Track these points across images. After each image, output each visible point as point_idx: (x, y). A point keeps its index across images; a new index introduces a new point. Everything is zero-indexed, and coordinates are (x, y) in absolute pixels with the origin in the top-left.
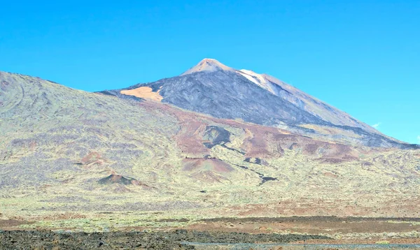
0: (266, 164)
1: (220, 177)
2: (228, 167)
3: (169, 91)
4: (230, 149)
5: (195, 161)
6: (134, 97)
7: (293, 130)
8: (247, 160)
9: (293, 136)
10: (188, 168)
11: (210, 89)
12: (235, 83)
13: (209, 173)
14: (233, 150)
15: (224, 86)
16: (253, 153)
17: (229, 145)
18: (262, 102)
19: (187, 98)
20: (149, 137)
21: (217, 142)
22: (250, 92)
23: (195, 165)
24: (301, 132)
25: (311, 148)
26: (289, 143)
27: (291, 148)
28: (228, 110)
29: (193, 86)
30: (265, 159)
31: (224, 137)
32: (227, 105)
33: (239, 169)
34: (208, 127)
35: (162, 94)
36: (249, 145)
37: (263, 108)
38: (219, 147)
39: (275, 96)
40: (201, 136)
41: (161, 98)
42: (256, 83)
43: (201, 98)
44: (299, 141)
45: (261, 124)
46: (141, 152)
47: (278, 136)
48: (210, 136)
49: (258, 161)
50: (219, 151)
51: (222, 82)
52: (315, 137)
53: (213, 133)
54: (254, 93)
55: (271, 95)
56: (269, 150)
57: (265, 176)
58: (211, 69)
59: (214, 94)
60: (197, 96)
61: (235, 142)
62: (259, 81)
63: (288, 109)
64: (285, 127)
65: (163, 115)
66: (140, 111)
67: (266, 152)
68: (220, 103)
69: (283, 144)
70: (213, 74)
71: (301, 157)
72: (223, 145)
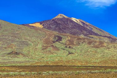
0: (72, 48)
1: (54, 53)
2: (58, 49)
3: (46, 24)
6: (33, 26)
7: (85, 37)
8: (66, 47)
9: (84, 39)
10: (43, 49)
11: (60, 24)
12: (69, 22)
13: (50, 51)
14: (62, 43)
15: (65, 23)
16: (69, 44)
17: (61, 42)
18: (77, 28)
19: (51, 27)
20: (34, 39)
21: (57, 41)
22: (73, 25)
23: (46, 48)
24: (88, 38)
25: (90, 43)
26: (82, 41)
27: (83, 43)
28: (65, 31)
29: (54, 23)
31: (60, 39)
32: (65, 29)
33: (62, 50)
34: (55, 36)
35: (43, 25)
36: (68, 42)
37: (77, 30)
40: (52, 39)
41: (43, 27)
42: (76, 22)
43: (56, 27)
44: (86, 40)
45: (75, 35)
46: (29, 44)
47: (79, 39)
48: (55, 39)
49: (70, 47)
50: (57, 44)
51: (64, 22)
52: (92, 39)
54: (75, 25)
55: (81, 26)
56: (75, 43)
57: (71, 52)
58: (61, 17)
59: (61, 25)
60: (55, 26)
61: (63, 41)
62: (77, 21)
63: (86, 31)
64: (83, 36)
65: (40, 32)
66: (33, 30)
67: (73, 44)
68: (63, 28)
69: (80, 41)
70: (62, 19)
71: (86, 46)
72: (59, 42)
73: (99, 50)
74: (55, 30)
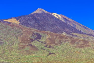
0: (53, 48)
1: (32, 53)
2: (37, 49)
3: (23, 20)
4: (40, 42)
5: (23, 46)
6: (8, 22)
8: (46, 46)
9: (66, 37)
10: (19, 49)
11: (39, 20)
12: (49, 18)
13: (27, 51)
14: (41, 42)
15: (44, 19)
16: (49, 43)
17: (40, 40)
18: (59, 25)
19: (29, 23)
20: (9, 37)
21: (36, 39)
22: (54, 21)
23: (23, 48)
24: (71, 36)
25: (73, 42)
26: (65, 40)
27: (65, 42)
28: (45, 27)
29: (32, 18)
30: (53, 46)
31: (39, 37)
32: (45, 26)
34: (33, 33)
35: (20, 21)
36: (48, 41)
37: (59, 27)
38: (36, 41)
39: (64, 23)
40: (30, 37)
41: (19, 23)
42: (58, 18)
43: (35, 23)
44: (69, 39)
45: (56, 33)
46: (4, 43)
47: (61, 37)
48: (34, 37)
49: (50, 47)
50: (36, 43)
51: (44, 17)
53: (35, 36)
54: (56, 22)
55: (63, 22)
56: (56, 42)
57: (51, 52)
58: (41, 12)
59: (40, 22)
60: (33, 22)
61: (43, 40)
62: (59, 17)
63: (69, 28)
64: (65, 34)
65: (17, 29)
66: (8, 27)
67: (54, 43)
68: (42, 25)
69: (62, 40)
70: (41, 14)
71: (69, 45)
72: (38, 41)
74: (34, 27)
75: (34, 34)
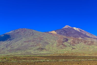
0: (74, 45)
1: (63, 48)
2: (66, 46)
6: (51, 33)
7: (82, 39)
8: (71, 45)
10: (57, 46)
11: (67, 31)
12: (72, 30)
13: (61, 47)
14: (68, 43)
15: (69, 31)
19: (62, 33)
20: (52, 40)
21: (65, 41)
23: (59, 46)
24: (84, 39)
25: (85, 42)
27: (81, 42)
29: (63, 31)
31: (67, 40)
32: (70, 34)
33: (68, 47)
35: (57, 32)
36: (72, 42)
37: (77, 35)
38: (65, 42)
40: (62, 40)
42: (76, 30)
43: (64, 33)
44: (83, 41)
45: (76, 38)
46: (49, 43)
47: (78, 40)
49: (73, 45)
50: (65, 43)
52: (86, 40)
53: (65, 39)
54: (76, 32)
55: (79, 32)
56: (76, 43)
57: (74, 48)
61: (69, 41)
63: (82, 35)
64: (81, 38)
65: (55, 36)
66: (51, 35)
68: (68, 34)
70: (68, 28)
71: (83, 44)
72: (66, 42)
73: (91, 47)
74: (64, 35)
75: (64, 38)
